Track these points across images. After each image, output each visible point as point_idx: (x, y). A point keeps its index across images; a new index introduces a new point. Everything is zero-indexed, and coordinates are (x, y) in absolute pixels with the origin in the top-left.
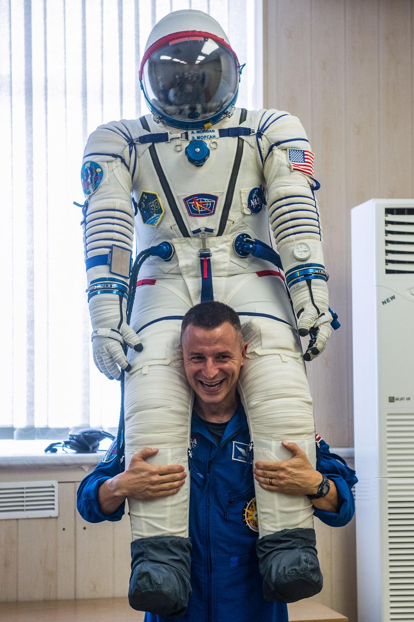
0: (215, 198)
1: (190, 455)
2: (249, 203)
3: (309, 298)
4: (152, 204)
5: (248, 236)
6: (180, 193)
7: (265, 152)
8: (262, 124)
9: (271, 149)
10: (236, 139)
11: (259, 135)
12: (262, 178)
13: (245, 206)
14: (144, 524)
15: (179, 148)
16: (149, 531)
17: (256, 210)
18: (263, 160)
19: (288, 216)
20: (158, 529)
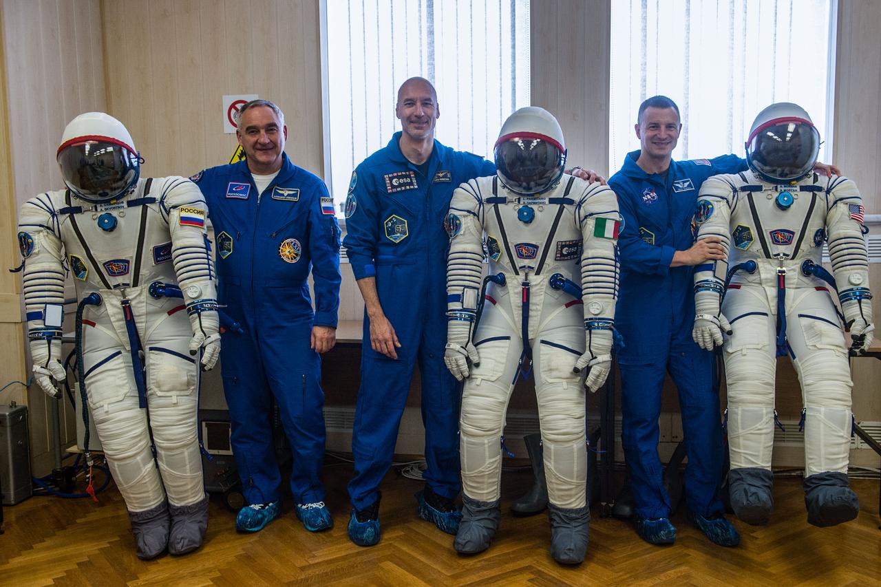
0: (793, 233)
1: (776, 413)
2: (815, 239)
3: (859, 312)
4: (745, 234)
5: (812, 262)
6: (767, 227)
7: (830, 205)
8: (830, 184)
9: (835, 203)
10: (812, 193)
11: (828, 192)
12: (825, 222)
13: (813, 241)
14: (743, 458)
15: (770, 197)
16: (746, 463)
17: (818, 244)
18: (829, 209)
19: (846, 252)
20: (753, 463)
